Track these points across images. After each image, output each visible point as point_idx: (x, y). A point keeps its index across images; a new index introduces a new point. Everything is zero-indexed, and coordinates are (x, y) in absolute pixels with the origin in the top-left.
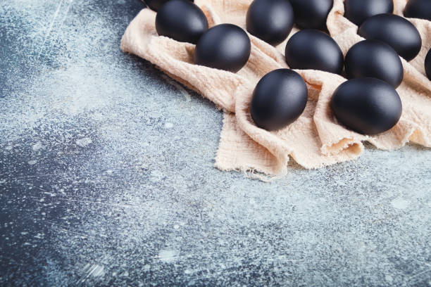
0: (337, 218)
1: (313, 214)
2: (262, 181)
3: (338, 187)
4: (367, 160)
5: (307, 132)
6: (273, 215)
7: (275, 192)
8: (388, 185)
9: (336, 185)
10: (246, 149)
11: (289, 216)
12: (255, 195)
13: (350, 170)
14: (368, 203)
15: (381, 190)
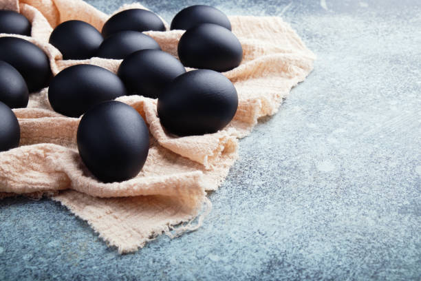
0: (307, 213)
1: (284, 224)
2: (191, 232)
3: (263, 188)
4: (246, 153)
5: (162, 162)
6: (255, 254)
7: (220, 232)
8: (293, 159)
9: (256, 187)
10: (127, 214)
11: (268, 243)
12: (206, 249)
13: (246, 168)
14: (307, 183)
15: (296, 167)
